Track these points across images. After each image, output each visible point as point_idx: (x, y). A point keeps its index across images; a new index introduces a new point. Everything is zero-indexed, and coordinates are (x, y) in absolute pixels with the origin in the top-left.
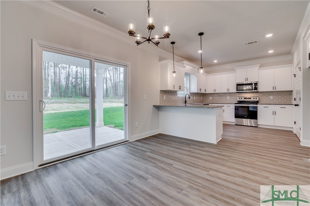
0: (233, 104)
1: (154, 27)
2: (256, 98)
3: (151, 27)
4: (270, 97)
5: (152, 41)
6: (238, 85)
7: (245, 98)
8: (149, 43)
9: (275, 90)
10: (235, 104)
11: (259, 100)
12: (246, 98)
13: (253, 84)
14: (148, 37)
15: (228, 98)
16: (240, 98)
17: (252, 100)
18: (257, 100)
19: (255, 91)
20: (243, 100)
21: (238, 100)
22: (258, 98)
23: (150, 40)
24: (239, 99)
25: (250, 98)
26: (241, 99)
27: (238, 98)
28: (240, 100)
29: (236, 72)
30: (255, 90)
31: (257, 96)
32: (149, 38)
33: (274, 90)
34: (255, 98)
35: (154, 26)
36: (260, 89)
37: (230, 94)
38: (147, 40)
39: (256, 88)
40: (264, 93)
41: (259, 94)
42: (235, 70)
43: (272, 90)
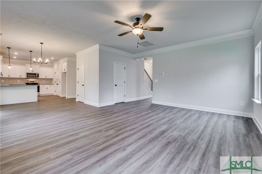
6: (28, 74)
7: (30, 82)
11: (38, 82)
12: (32, 82)
13: (37, 74)
15: (19, 81)
20: (29, 82)
21: (26, 82)
25: (34, 82)
27: (26, 81)
28: (28, 82)
31: (37, 80)
36: (40, 77)
37: (22, 79)
39: (38, 76)
40: (41, 79)
41: (38, 79)
42: (25, 65)
43: (45, 78)
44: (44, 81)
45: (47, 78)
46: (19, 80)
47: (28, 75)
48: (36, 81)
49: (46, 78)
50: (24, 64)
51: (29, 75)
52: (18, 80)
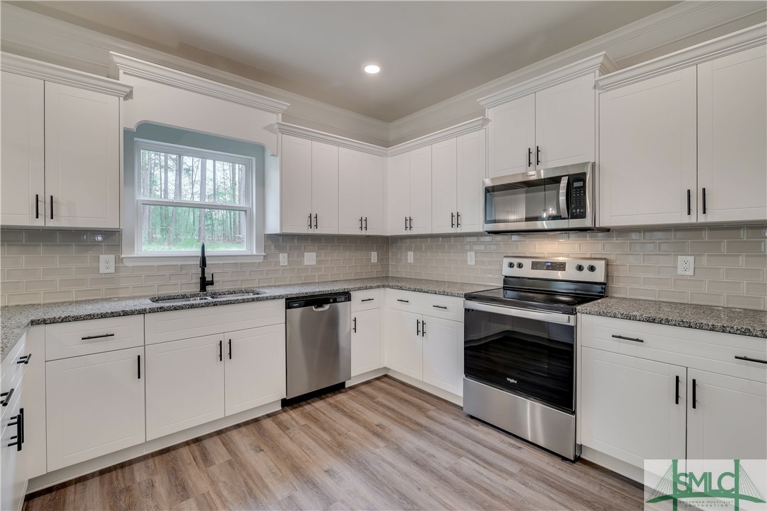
0: (458, 296)
2: (592, 269)
4: (676, 261)
6: (491, 190)
7: (535, 266)
9: (702, 219)
10: (469, 297)
11: (607, 276)
12: (543, 265)
13: (565, 180)
17: (570, 274)
18: (599, 276)
20: (527, 272)
21: (507, 271)
22: (600, 266)
24: (511, 265)
25: (562, 266)
26: (520, 266)
28: (516, 272)
29: (486, 121)
31: (589, 251)
33: (692, 219)
34: (586, 264)
42: (483, 114)
43: (686, 219)
47: (493, 200)
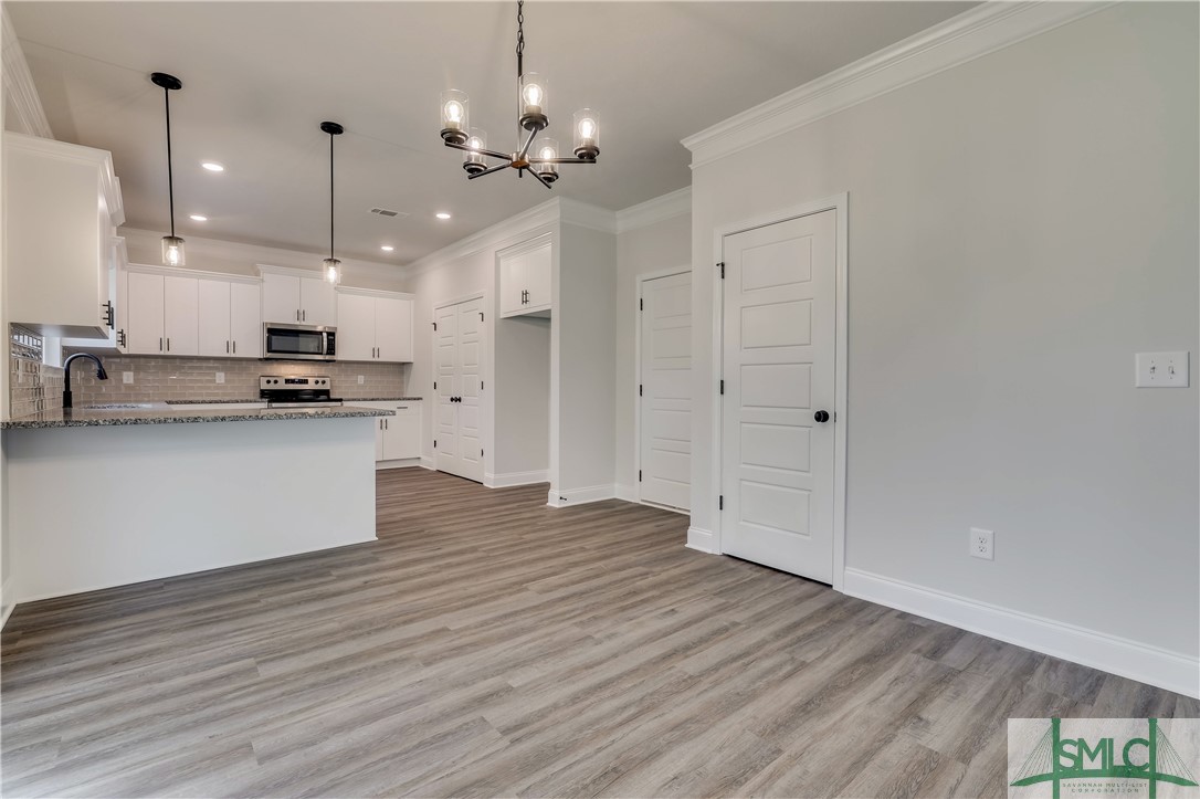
1: (546, 120)
2: (324, 382)
3: (535, 122)
5: (530, 171)
6: (273, 332)
7: (287, 381)
8: (521, 176)
11: (331, 386)
12: (293, 381)
13: (325, 334)
14: (518, 153)
15: (220, 377)
16: (272, 380)
17: (311, 386)
18: (326, 387)
19: (328, 357)
20: (282, 386)
21: (265, 386)
22: (328, 381)
23: (527, 167)
24: (269, 381)
25: (306, 382)
26: (276, 382)
27: (264, 380)
28: (272, 386)
30: (327, 354)
31: (323, 373)
32: (523, 157)
34: (320, 382)
35: (544, 119)
36: (341, 354)
38: (514, 165)
39: (331, 350)
40: (345, 366)
41: (330, 366)
42: (257, 274)
43: (371, 359)
44: (361, 379)
45: (380, 360)
46: (223, 374)
47: (274, 337)
48: (320, 380)
49: (376, 359)
50: (250, 270)
51: (283, 339)
52: (218, 374)
